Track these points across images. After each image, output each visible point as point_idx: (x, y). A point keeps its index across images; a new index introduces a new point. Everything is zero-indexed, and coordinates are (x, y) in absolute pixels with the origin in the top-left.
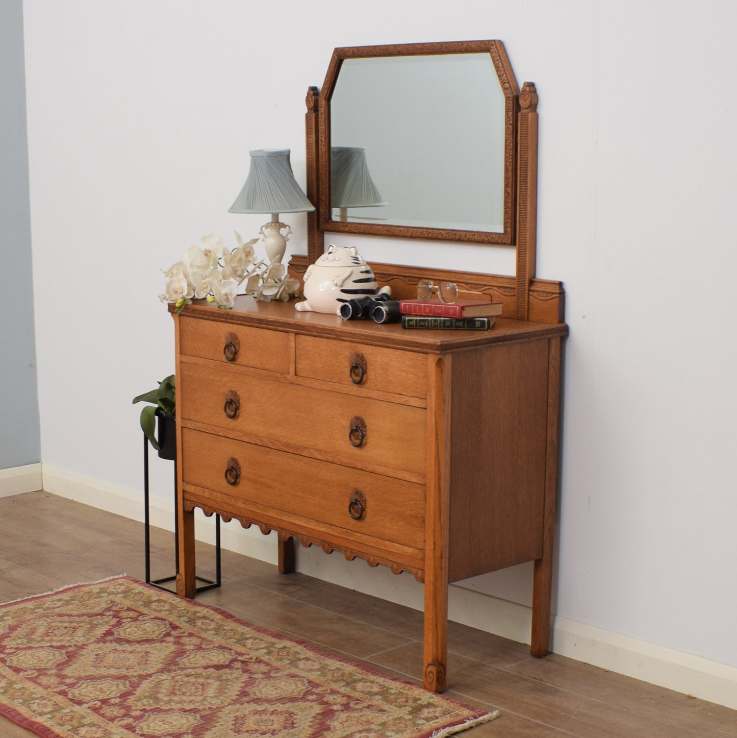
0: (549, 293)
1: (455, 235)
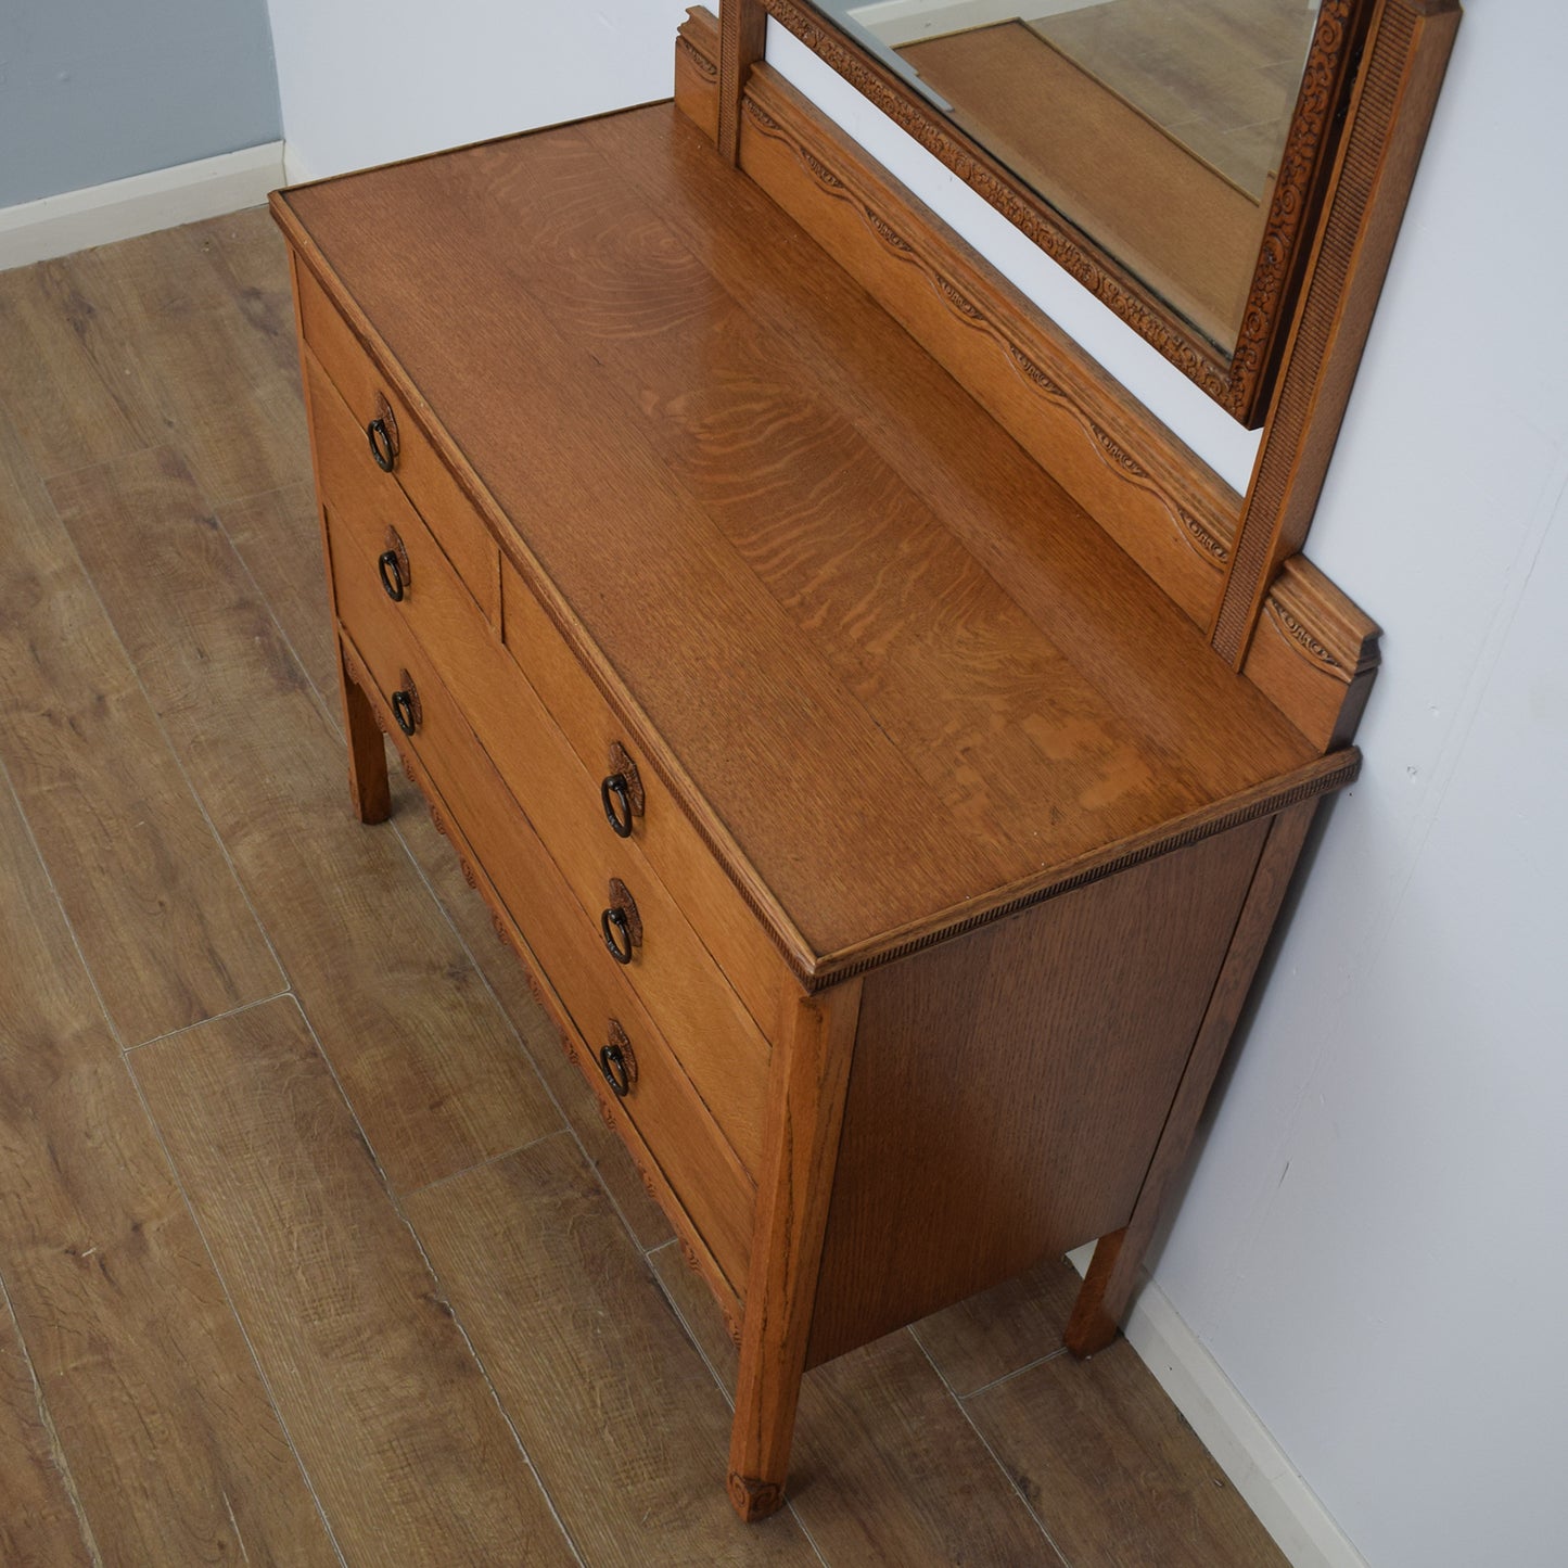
0: (1324, 649)
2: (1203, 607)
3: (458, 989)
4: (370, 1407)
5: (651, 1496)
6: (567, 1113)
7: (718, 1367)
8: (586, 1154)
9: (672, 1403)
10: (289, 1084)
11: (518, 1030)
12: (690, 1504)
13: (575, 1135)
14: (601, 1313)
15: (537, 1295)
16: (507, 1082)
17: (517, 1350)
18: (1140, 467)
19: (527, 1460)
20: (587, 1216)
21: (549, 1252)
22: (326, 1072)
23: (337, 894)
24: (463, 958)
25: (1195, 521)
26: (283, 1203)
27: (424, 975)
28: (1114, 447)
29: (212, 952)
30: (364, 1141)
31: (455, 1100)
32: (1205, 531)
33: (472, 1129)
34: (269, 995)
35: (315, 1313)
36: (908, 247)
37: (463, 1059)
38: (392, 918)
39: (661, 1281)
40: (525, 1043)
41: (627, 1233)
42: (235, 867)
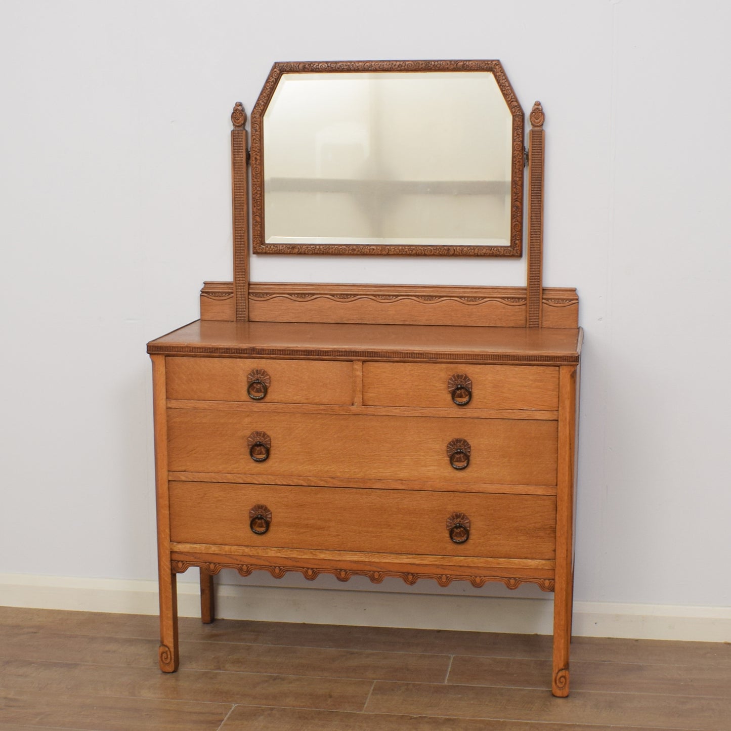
0: (567, 300)
1: (449, 250)
2: (521, 320)
6: (368, 679)
8: (391, 681)
13: (380, 681)
17: (456, 711)
18: (482, 297)
19: (502, 720)
25: (508, 298)
28: (470, 298)
32: (513, 298)
36: (355, 295)
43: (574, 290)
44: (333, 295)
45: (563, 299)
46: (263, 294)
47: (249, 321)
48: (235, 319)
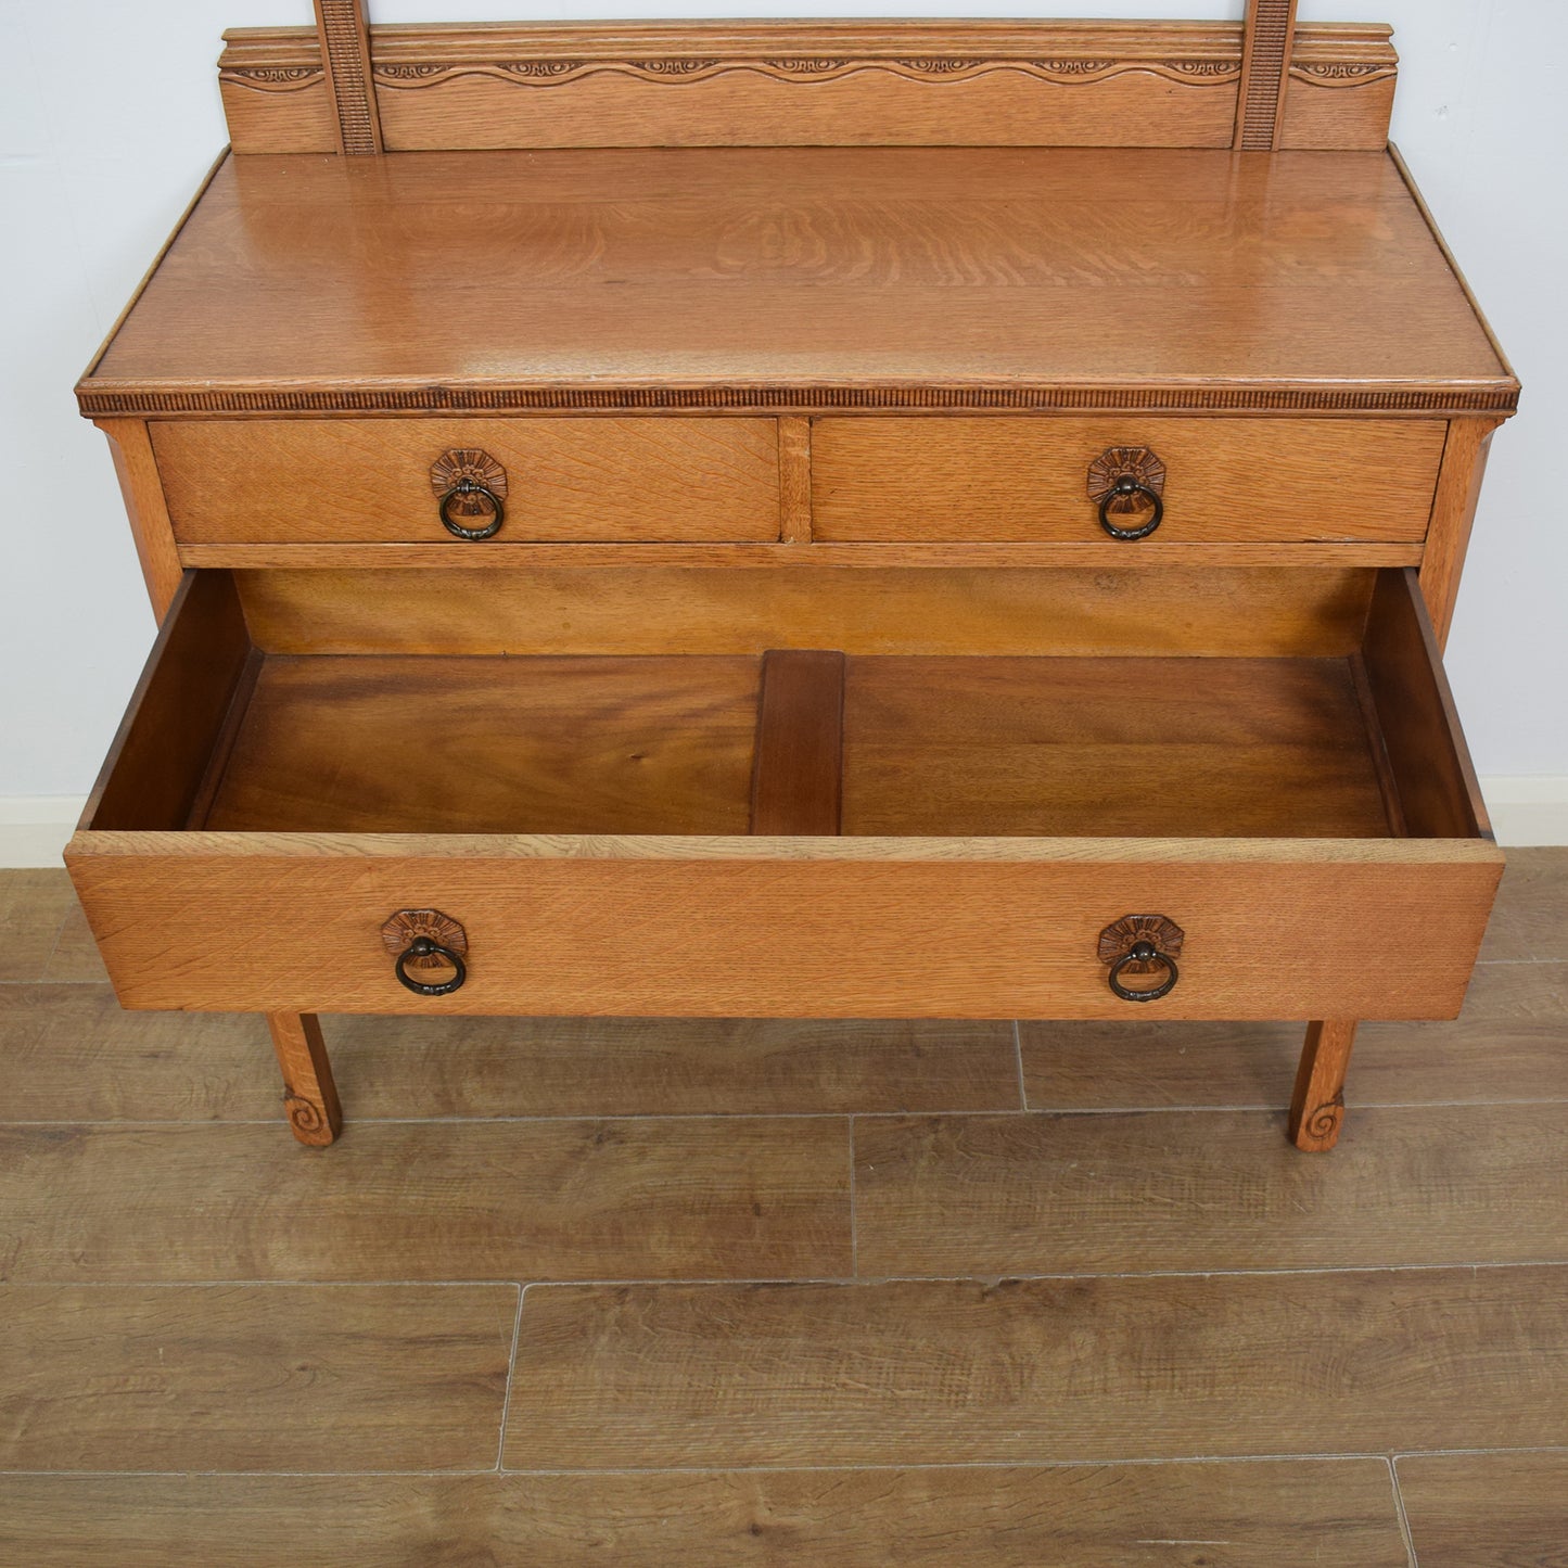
0: (1363, 65)
2: (1219, 128)
3: (622, 1142)
4: (1092, 1382)
5: (1282, 1197)
6: (832, 1111)
7: (1171, 1104)
8: (889, 1115)
9: (1193, 1149)
10: (648, 1326)
11: (705, 1113)
12: (1300, 1172)
13: (861, 1115)
14: (1074, 1166)
15: (1029, 1206)
16: (764, 1144)
17: (1083, 1241)
18: (1103, 60)
19: (1208, 1275)
20: (959, 1137)
21: (984, 1181)
22: (655, 1288)
23: (416, 1201)
24: (584, 1125)
25: (1184, 61)
26: (802, 1380)
27: (585, 1163)
28: (1068, 64)
29: (411, 1341)
30: (764, 1284)
31: (759, 1192)
32: (1198, 61)
33: (803, 1191)
34: (515, 1306)
35: (957, 1394)
36: (709, 61)
37: (714, 1169)
38: (487, 1164)
39: (1061, 1111)
40: (727, 1113)
41: (995, 1116)
42: (304, 1280)
43: (1383, 35)
44: (640, 64)
45: (1349, 66)
46: (419, 66)
47: (385, 151)
48: (340, 149)
